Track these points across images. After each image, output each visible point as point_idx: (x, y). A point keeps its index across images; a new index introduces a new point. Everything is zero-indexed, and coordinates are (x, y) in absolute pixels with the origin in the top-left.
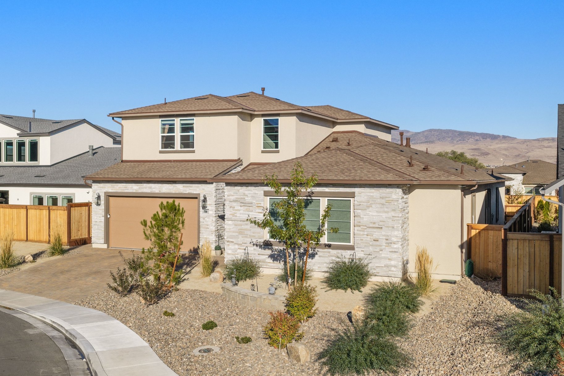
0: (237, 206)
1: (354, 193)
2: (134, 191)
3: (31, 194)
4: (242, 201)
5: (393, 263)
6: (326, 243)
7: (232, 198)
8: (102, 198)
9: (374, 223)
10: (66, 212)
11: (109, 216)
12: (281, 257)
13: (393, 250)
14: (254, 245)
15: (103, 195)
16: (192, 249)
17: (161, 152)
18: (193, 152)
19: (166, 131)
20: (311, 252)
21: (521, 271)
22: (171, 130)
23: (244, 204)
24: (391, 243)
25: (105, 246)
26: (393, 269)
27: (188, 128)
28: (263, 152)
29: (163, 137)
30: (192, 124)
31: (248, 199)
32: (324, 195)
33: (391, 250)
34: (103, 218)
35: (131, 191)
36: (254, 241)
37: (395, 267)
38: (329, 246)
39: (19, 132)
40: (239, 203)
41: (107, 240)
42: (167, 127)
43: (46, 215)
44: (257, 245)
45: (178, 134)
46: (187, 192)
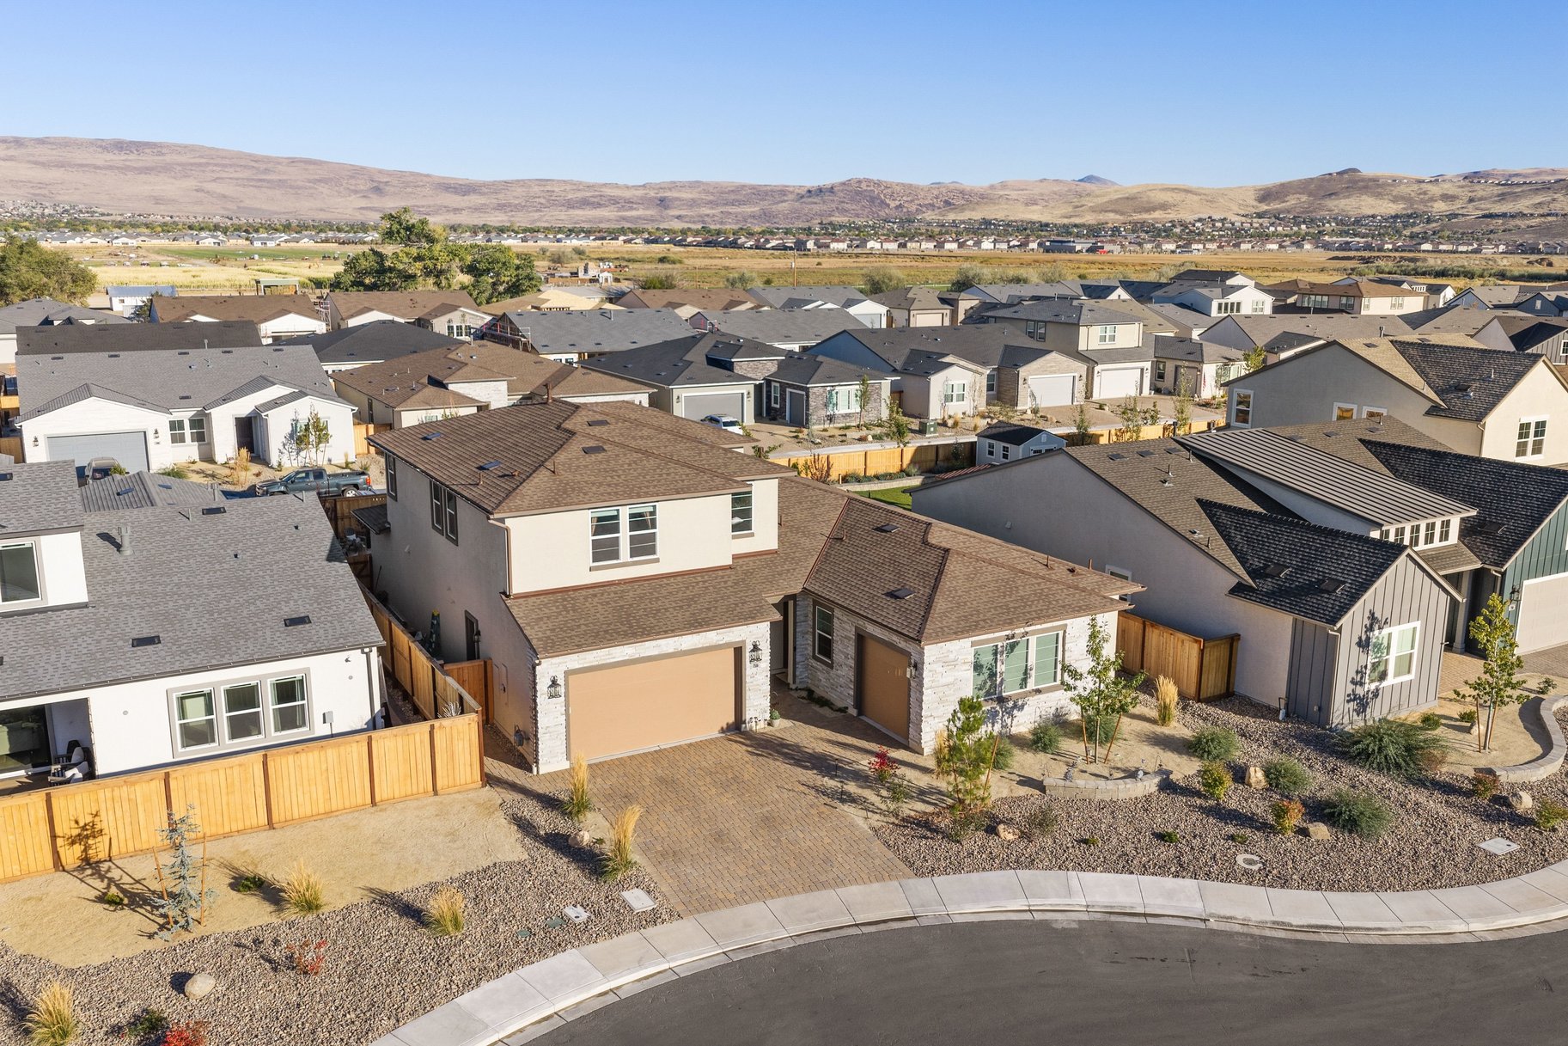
0: (938, 667)
1: (1066, 625)
3: (170, 692)
4: (945, 660)
6: (1034, 688)
7: (932, 659)
8: (562, 682)
12: (989, 718)
15: (564, 676)
17: (593, 569)
18: (657, 560)
19: (602, 530)
20: (1020, 703)
22: (612, 527)
23: (945, 663)
25: (566, 765)
29: (594, 542)
30: (652, 514)
31: (952, 656)
32: (1034, 632)
34: (562, 718)
35: (620, 659)
38: (1038, 691)
40: (941, 664)
41: (569, 752)
42: (603, 523)
45: (624, 534)
46: (724, 642)
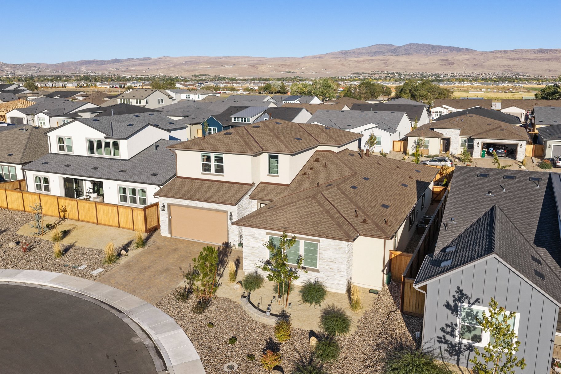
0: (250, 238)
2: (186, 204)
3: (118, 185)
4: (253, 236)
5: (341, 282)
6: (304, 266)
7: (247, 234)
8: (166, 206)
9: (331, 259)
10: (143, 212)
11: (171, 218)
13: (341, 276)
14: (260, 262)
15: (167, 204)
16: (224, 243)
17: (202, 174)
18: (223, 176)
19: (205, 160)
21: (411, 300)
22: (208, 160)
23: (254, 238)
24: (341, 271)
25: (169, 236)
26: (341, 286)
27: (219, 160)
28: (268, 175)
29: (203, 164)
30: (222, 158)
31: (256, 235)
32: (301, 238)
33: (340, 275)
34: (167, 219)
35: (184, 204)
36: (261, 260)
37: (342, 285)
38: (305, 268)
39: (105, 135)
40: (251, 237)
41: (170, 232)
42: (205, 158)
43: (130, 213)
44: (262, 262)
45: (213, 163)
46: (220, 209)
